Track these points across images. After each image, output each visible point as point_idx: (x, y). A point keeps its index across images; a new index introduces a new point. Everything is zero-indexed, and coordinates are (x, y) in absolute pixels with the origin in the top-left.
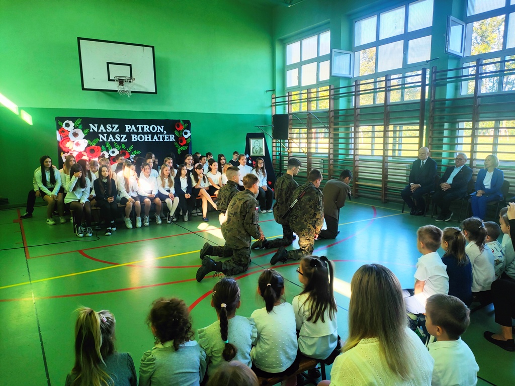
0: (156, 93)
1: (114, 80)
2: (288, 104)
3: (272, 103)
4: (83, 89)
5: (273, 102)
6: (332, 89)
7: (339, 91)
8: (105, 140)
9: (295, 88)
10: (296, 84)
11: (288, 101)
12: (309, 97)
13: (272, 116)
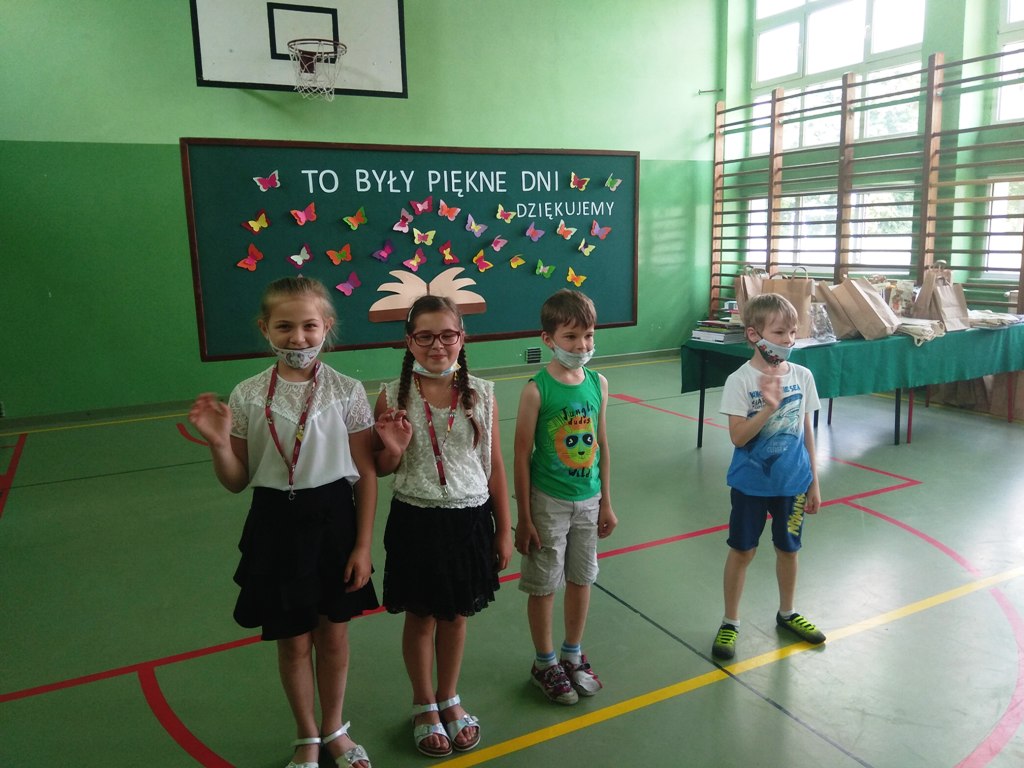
0: (404, 95)
1: (286, 57)
2: (773, 126)
3: (715, 128)
4: (201, 82)
5: (719, 124)
6: (939, 68)
7: (960, 73)
9: (789, 81)
10: (792, 68)
11: (773, 117)
12: (849, 99)
13: (715, 164)
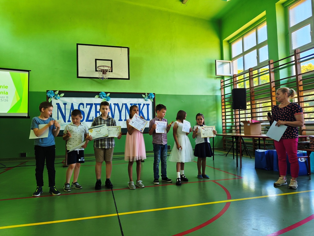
0: (129, 79)
1: (99, 71)
3: (221, 86)
4: (78, 77)
11: (233, 82)
12: (251, 75)
13: (222, 96)
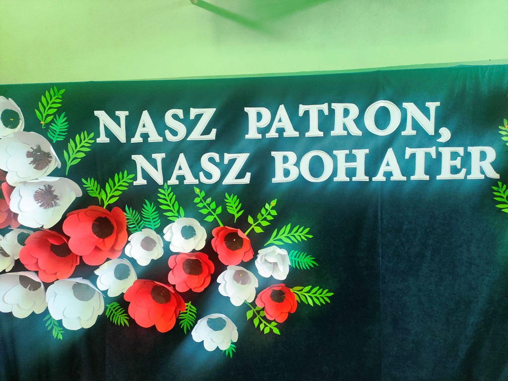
8: (158, 177)
